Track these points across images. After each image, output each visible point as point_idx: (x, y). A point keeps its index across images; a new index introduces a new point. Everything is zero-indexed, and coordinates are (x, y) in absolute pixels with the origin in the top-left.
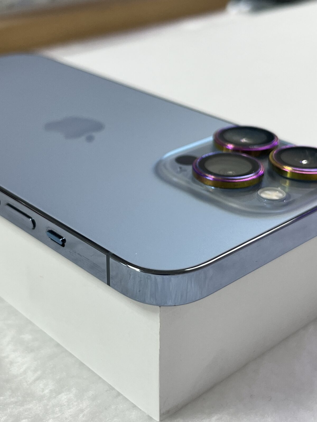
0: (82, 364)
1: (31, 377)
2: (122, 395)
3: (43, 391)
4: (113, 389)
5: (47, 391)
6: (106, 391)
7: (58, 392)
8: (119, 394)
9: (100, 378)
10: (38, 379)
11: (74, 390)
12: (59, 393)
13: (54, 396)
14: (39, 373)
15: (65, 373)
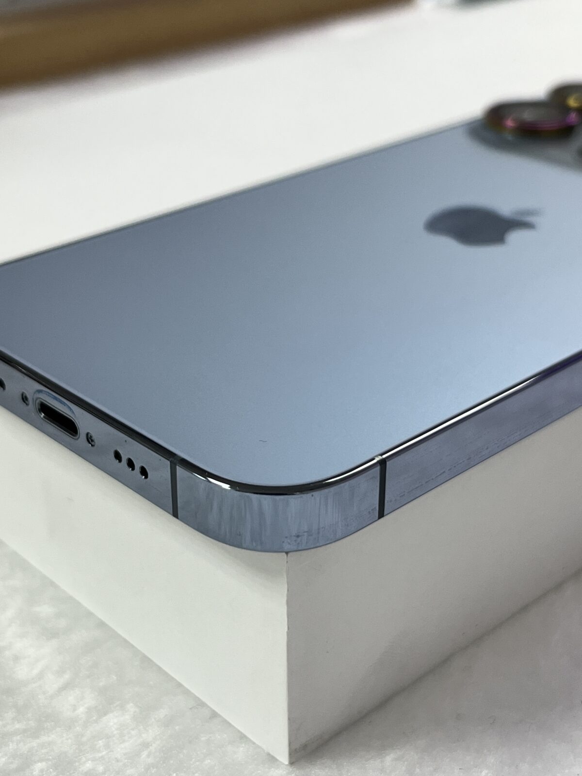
0: (146, 661)
1: (52, 683)
2: (220, 716)
3: (74, 710)
4: (203, 704)
5: (81, 710)
6: (190, 709)
7: (102, 712)
8: (214, 715)
9: (180, 685)
10: (66, 687)
11: (131, 708)
12: (105, 714)
13: (94, 718)
14: (67, 676)
15: (114, 677)
